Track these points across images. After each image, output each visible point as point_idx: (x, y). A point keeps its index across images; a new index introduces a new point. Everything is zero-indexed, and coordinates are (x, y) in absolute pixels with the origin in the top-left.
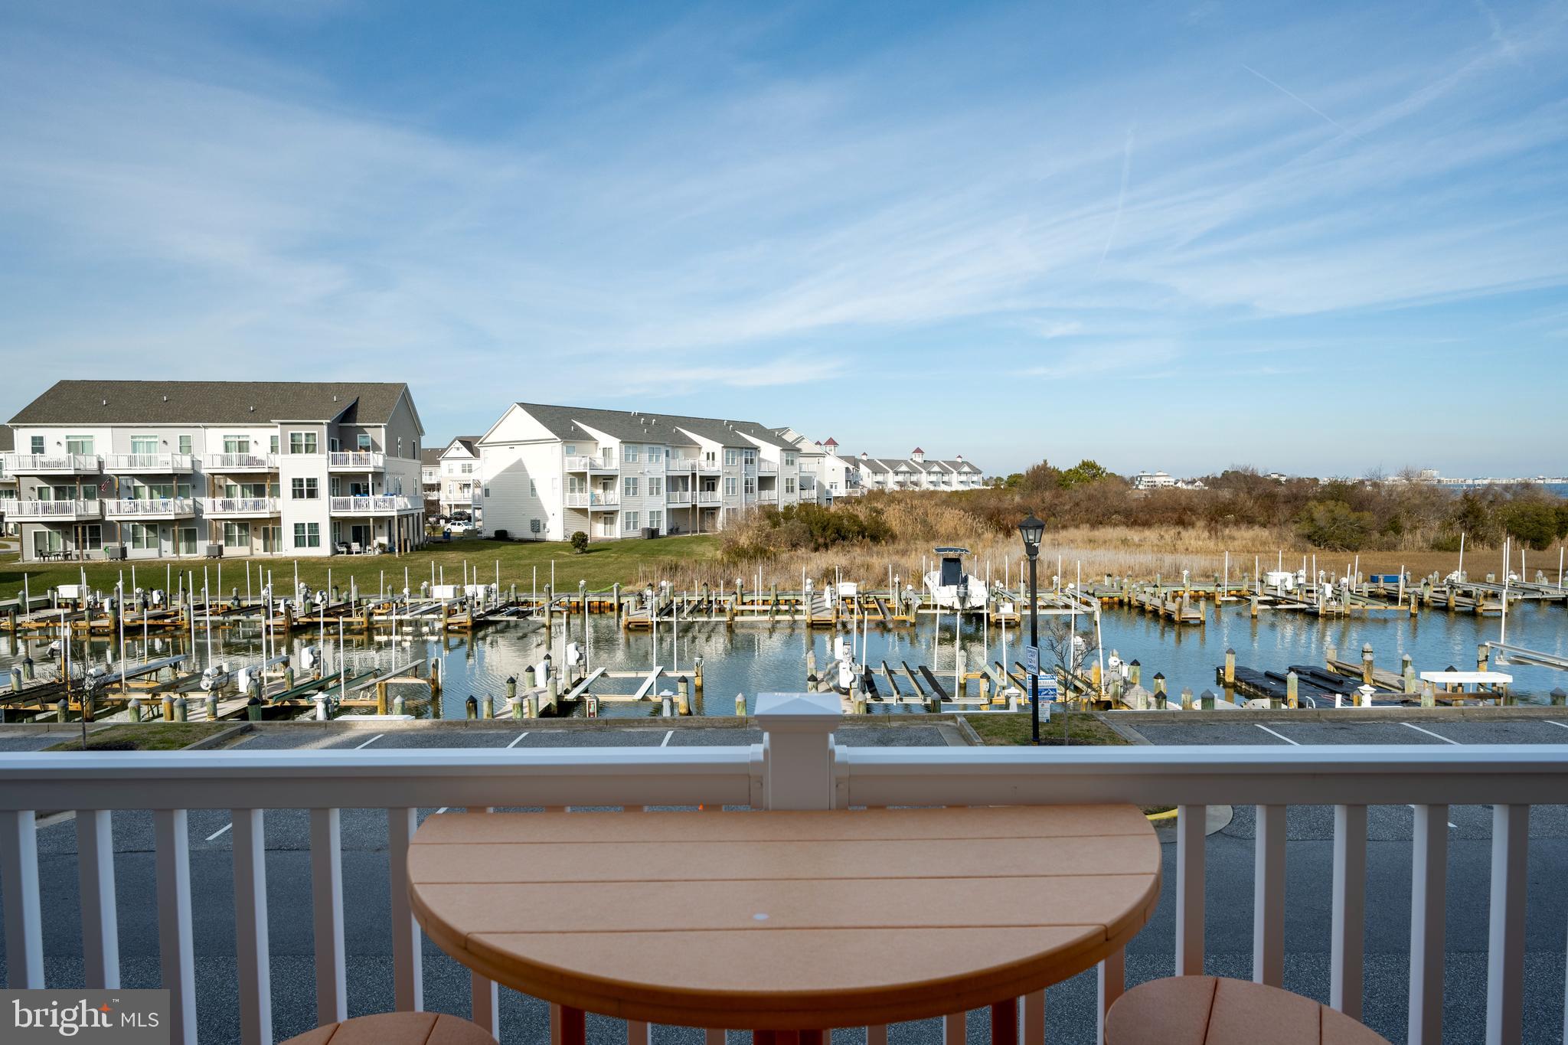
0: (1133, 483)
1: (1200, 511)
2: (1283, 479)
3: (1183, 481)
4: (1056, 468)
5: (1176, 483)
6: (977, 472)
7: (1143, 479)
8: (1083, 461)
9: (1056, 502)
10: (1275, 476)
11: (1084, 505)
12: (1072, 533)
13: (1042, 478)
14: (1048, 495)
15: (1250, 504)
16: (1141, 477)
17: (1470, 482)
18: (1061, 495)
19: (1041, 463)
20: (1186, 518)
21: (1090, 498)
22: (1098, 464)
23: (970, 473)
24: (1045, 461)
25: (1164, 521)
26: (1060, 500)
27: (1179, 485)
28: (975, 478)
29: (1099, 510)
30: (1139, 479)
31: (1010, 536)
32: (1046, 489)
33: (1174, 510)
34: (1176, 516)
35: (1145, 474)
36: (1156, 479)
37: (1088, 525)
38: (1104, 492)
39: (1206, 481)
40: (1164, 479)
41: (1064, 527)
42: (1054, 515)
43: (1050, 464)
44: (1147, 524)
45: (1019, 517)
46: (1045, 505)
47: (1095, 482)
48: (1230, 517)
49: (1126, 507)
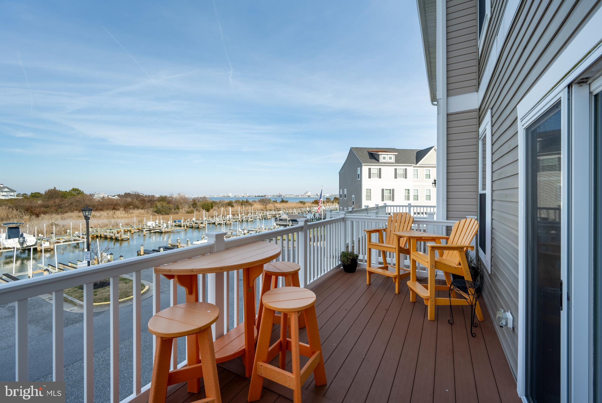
0: (91, 197)
1: (121, 205)
2: (144, 195)
3: (111, 196)
4: (60, 190)
6: (13, 191)
7: (95, 195)
8: (73, 188)
9: (62, 203)
10: (142, 195)
11: (74, 204)
12: (69, 214)
13: (53, 194)
14: (57, 201)
15: (137, 202)
16: (94, 194)
18: (64, 201)
19: (53, 188)
20: (116, 207)
21: (77, 201)
22: (80, 189)
23: (9, 192)
24: (55, 188)
25: (108, 209)
26: (63, 202)
27: (109, 197)
28: (12, 194)
29: (81, 205)
30: (93, 195)
31: (39, 217)
32: (56, 198)
33: (111, 205)
34: (112, 207)
35: (96, 193)
36: (100, 195)
37: (77, 211)
38: (83, 199)
39: (119, 196)
40: (104, 195)
41: (66, 212)
42: (60, 208)
43: (58, 189)
44: (102, 210)
45: (42, 209)
46: (56, 204)
47: (79, 196)
48: (131, 207)
49: (93, 205)
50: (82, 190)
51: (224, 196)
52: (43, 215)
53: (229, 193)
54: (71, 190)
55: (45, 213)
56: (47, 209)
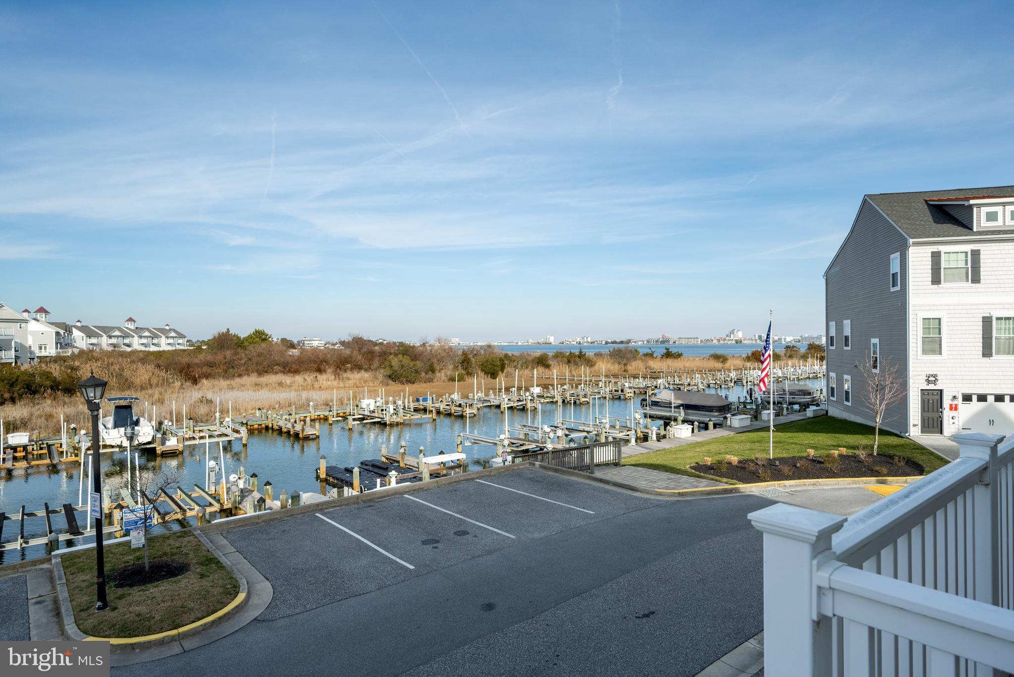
0: (299, 345)
1: (331, 362)
2: (385, 342)
3: (330, 344)
4: (236, 334)
5: (325, 345)
6: (182, 336)
7: (305, 342)
8: (256, 330)
9: (234, 358)
10: (381, 341)
11: (255, 360)
12: (245, 380)
13: (224, 341)
14: (228, 353)
15: (360, 357)
17: (471, 344)
18: (238, 353)
19: (225, 330)
20: (322, 367)
21: (260, 355)
22: (266, 332)
23: (176, 337)
24: (228, 330)
25: (309, 369)
26: (238, 356)
28: (180, 341)
29: (265, 363)
30: (303, 343)
31: (196, 385)
32: (228, 349)
33: (315, 362)
34: (316, 366)
35: (306, 339)
36: (313, 342)
37: (256, 374)
38: (269, 351)
39: (343, 343)
40: (318, 342)
41: (240, 376)
42: (233, 367)
43: (232, 332)
44: (296, 372)
45: (205, 369)
46: (226, 360)
47: (263, 345)
48: (349, 365)
49: (284, 362)
50: (269, 334)
51: (538, 343)
52: (204, 381)
53: (548, 336)
54: (252, 333)
55: (207, 376)
56: (212, 368)
